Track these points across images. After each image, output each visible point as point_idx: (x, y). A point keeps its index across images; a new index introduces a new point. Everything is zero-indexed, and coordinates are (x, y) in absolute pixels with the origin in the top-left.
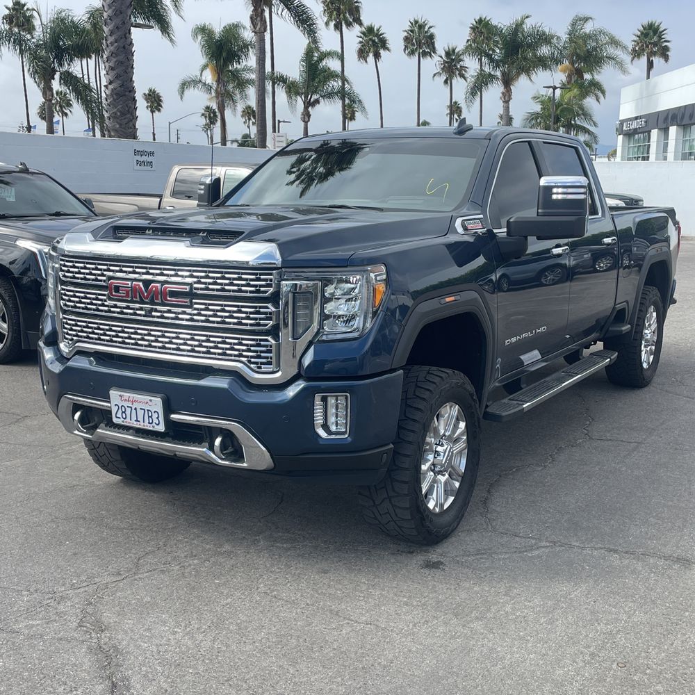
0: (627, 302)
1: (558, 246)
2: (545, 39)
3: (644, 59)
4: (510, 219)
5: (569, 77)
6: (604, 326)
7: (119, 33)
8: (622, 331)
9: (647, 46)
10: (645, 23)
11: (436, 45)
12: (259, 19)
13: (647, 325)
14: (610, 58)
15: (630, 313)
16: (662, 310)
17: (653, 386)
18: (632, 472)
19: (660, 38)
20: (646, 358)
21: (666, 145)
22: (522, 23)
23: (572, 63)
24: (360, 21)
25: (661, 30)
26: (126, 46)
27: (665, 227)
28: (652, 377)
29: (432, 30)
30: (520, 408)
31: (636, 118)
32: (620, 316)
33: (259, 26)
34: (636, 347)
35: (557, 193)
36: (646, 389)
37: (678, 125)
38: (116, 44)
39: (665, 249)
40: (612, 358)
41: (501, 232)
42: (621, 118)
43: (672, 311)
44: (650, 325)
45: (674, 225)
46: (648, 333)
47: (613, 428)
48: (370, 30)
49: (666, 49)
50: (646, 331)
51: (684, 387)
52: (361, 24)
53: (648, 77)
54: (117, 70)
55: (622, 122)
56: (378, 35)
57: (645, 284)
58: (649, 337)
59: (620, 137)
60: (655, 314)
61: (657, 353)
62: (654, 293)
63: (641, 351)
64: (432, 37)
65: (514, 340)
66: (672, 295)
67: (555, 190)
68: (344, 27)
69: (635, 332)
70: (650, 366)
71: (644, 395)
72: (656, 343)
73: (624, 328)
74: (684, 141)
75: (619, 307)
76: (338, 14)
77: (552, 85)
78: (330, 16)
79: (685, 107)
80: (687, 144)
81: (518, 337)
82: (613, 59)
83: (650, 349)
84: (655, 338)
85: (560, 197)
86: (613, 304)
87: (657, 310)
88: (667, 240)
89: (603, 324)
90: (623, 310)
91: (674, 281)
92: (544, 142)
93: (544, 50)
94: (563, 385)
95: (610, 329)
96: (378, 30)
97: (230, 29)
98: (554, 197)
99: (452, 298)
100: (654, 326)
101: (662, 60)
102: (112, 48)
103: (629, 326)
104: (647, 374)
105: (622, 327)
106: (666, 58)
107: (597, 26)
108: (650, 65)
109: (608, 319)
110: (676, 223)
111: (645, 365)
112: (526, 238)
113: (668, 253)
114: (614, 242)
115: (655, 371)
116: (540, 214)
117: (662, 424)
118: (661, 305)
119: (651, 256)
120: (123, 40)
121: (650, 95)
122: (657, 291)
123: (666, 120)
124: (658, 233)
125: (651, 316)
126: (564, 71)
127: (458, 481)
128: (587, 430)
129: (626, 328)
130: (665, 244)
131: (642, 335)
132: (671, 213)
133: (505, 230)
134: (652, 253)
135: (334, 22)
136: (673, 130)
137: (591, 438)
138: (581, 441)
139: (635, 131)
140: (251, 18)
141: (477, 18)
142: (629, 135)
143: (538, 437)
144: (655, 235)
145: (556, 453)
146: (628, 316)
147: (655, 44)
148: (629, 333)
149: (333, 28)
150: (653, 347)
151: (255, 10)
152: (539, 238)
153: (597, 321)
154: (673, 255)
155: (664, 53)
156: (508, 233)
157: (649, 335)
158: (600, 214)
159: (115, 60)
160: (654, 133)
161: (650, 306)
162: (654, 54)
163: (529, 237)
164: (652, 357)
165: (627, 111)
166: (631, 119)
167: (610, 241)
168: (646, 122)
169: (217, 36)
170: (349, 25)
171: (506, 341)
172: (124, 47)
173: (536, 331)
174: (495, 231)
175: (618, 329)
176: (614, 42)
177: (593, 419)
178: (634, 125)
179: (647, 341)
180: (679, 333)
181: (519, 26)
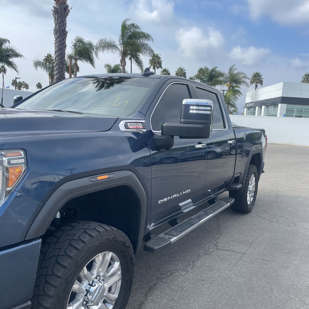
0: (240, 173)
1: (199, 143)
2: (221, 75)
3: (254, 84)
4: (163, 124)
5: (229, 88)
6: (228, 185)
7: (60, 57)
8: (237, 188)
9: (256, 80)
10: (255, 72)
11: (186, 76)
12: (123, 61)
13: (250, 183)
14: (243, 82)
15: (242, 178)
16: (257, 176)
17: (252, 213)
18: (238, 279)
19: (260, 77)
20: (249, 199)
21: (261, 112)
22: (215, 68)
23: (230, 83)
24: (161, 66)
25: (260, 75)
26: (63, 62)
27: (260, 138)
28: (252, 208)
29: (185, 71)
30: (169, 242)
31: (251, 103)
32: (237, 180)
33: (123, 64)
34: (244, 195)
35: (193, 110)
36: (249, 215)
37: (265, 106)
38: (59, 61)
39: (260, 148)
40: (231, 202)
41: (158, 132)
42: (246, 102)
43: (262, 176)
44: (252, 183)
45: (265, 137)
46: (251, 187)
47: (230, 241)
48: (165, 70)
49: (262, 81)
50: (250, 186)
51: (267, 214)
52: (161, 68)
53: (256, 89)
54: (59, 70)
55: (246, 104)
56: (167, 72)
57: (250, 164)
58: (251, 189)
59: (246, 109)
60: (254, 178)
61: (255, 197)
62: (254, 168)
63: (247, 196)
64: (185, 73)
65: (165, 200)
66: (263, 169)
67: (191, 107)
68: (156, 68)
69: (244, 187)
70: (251, 203)
71: (247, 218)
72: (254, 192)
73: (238, 187)
74: (267, 111)
75: (236, 176)
76: (154, 64)
77: (223, 90)
78: (152, 64)
79: (268, 100)
80: (268, 112)
81: (169, 198)
82: (244, 82)
83: (252, 195)
84: (254, 189)
85: (194, 112)
86: (233, 174)
87: (255, 176)
88: (261, 144)
89: (228, 184)
90: (238, 177)
91: (264, 162)
92: (197, 87)
93: (221, 78)
94: (201, 221)
95: (231, 186)
96: (167, 70)
97: (117, 66)
98: (191, 111)
99: (106, 177)
100: (254, 184)
101: (260, 85)
102: (57, 62)
103: (241, 185)
104: (249, 207)
105: (238, 185)
106: (262, 84)
107: (239, 71)
108: (256, 86)
109: (230, 182)
110: (265, 136)
111: (249, 203)
112: (173, 137)
113: (261, 150)
114: (234, 143)
115: (254, 205)
116: (181, 122)
117: (256, 239)
118: (257, 174)
119: (253, 151)
120: (61, 59)
121: (256, 95)
122: (256, 167)
123: (261, 104)
124: (257, 140)
125: (252, 179)
126: (227, 86)
127: (112, 304)
128: (216, 242)
129: (239, 186)
130: (260, 145)
131: (248, 189)
132: (263, 131)
133: (160, 131)
134: (253, 149)
135: (153, 67)
136: (263, 107)
137: (217, 248)
138: (212, 249)
139: (251, 107)
140: (121, 61)
141: (200, 68)
142: (249, 108)
143: (189, 246)
144: (255, 141)
145: (197, 259)
146: (241, 180)
147: (258, 80)
148: (241, 189)
149: (153, 68)
150: (253, 194)
151: (122, 58)
152: (181, 137)
153: (225, 182)
154: (263, 150)
155: (261, 82)
156: (162, 133)
157: (251, 188)
158: (227, 128)
159: (58, 66)
160: (257, 108)
161: (252, 175)
162: (258, 83)
163: (175, 137)
164: (252, 198)
165: (248, 100)
166: (249, 103)
167: (232, 143)
168: (254, 104)
169: (112, 68)
170: (158, 67)
171: (159, 201)
172: (62, 62)
173: (182, 193)
174: (153, 131)
175: (235, 187)
176: (245, 77)
177: (221, 234)
178: (250, 105)
179: (250, 191)
180: (265, 183)
181: (213, 70)
